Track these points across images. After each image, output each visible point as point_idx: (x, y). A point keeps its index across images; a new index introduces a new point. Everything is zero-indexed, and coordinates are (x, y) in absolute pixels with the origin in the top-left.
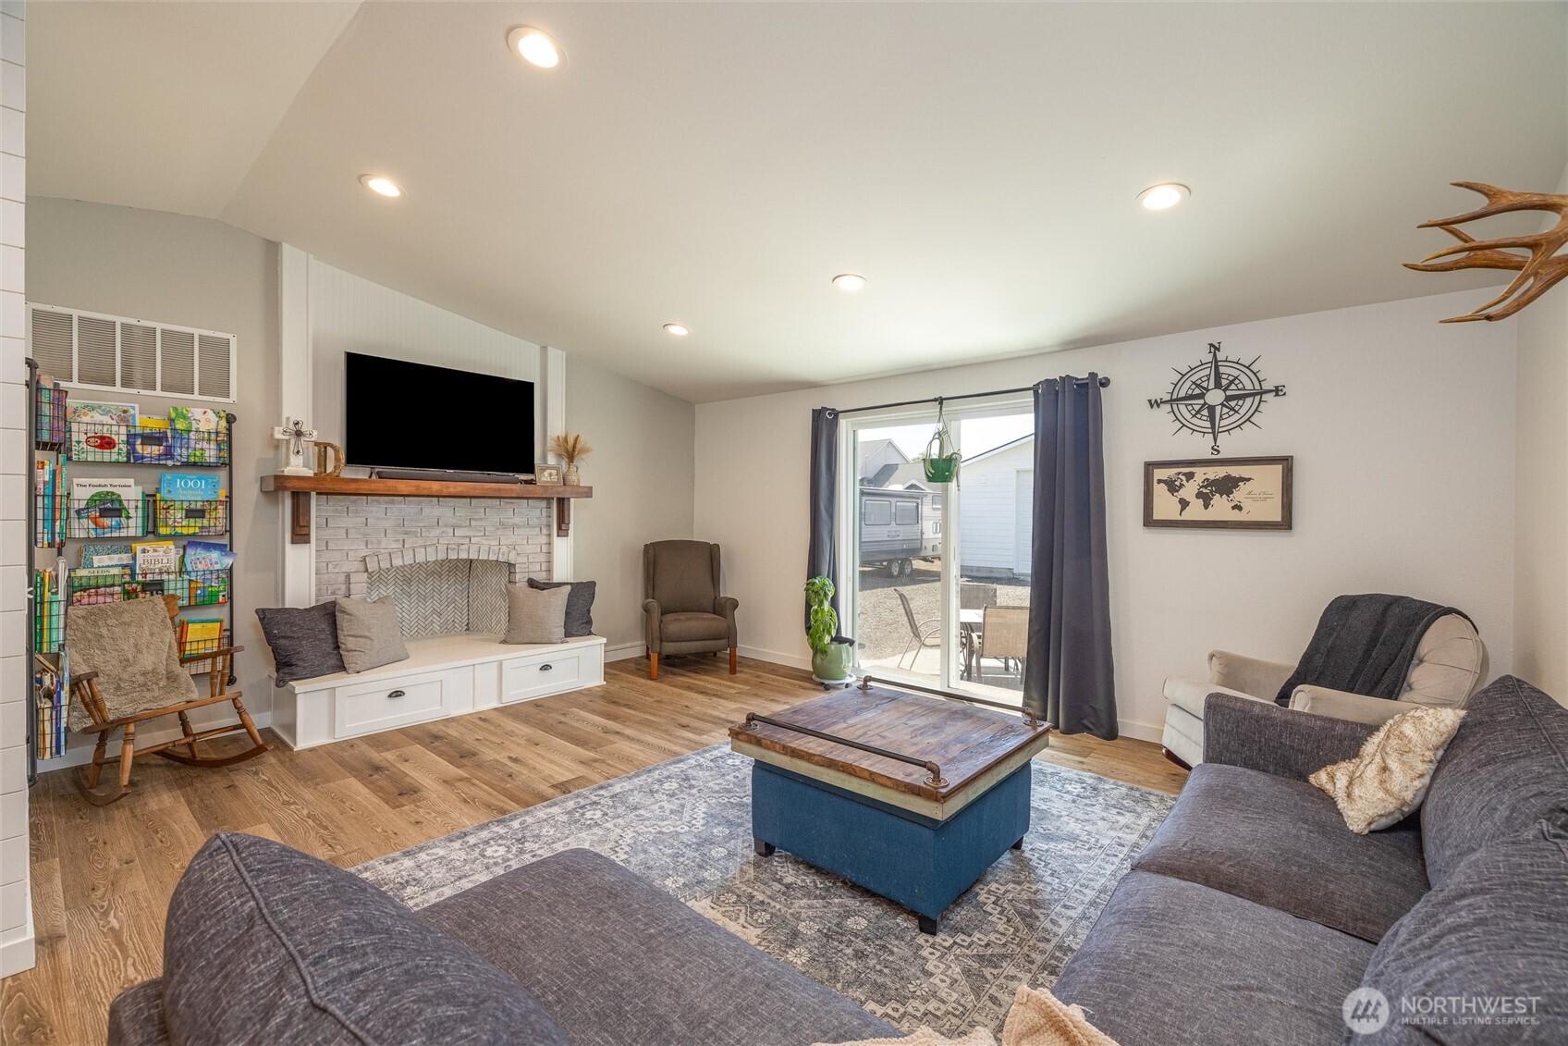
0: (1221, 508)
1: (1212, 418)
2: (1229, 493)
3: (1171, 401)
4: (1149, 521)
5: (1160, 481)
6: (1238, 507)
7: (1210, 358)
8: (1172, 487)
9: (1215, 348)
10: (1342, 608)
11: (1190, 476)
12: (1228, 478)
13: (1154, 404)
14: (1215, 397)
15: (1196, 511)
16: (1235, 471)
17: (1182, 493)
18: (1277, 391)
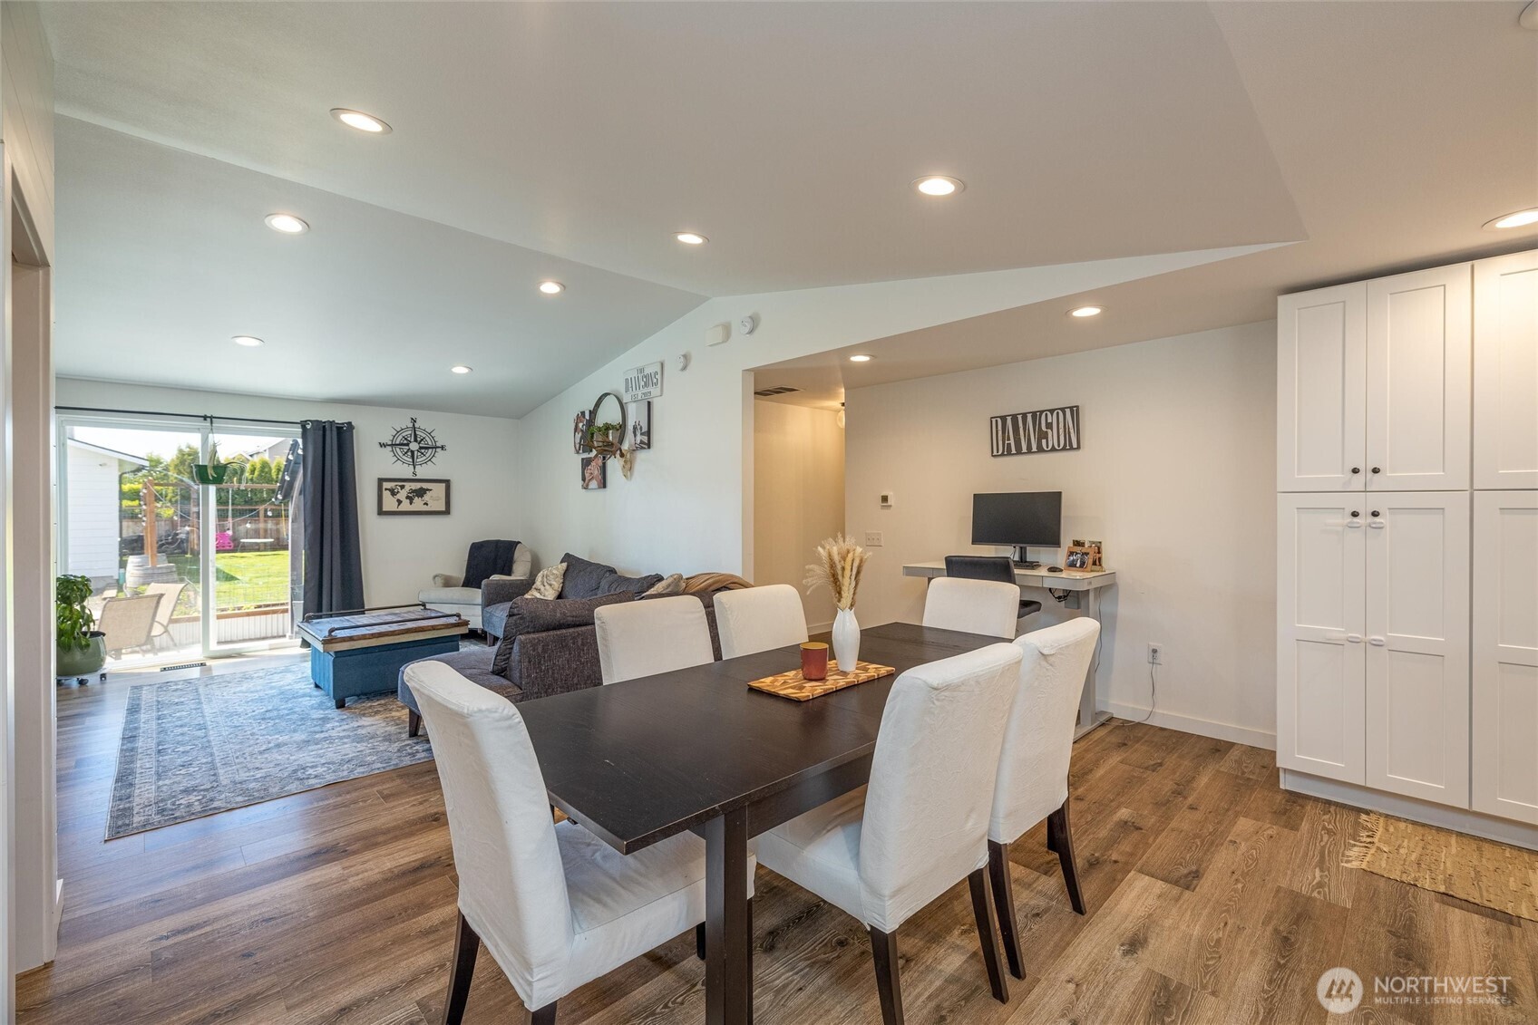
0: (418, 504)
1: (413, 457)
2: (422, 496)
3: (392, 445)
4: (381, 512)
5: (386, 489)
6: (426, 504)
7: (411, 425)
8: (393, 493)
9: (414, 421)
10: (476, 549)
11: (402, 487)
12: (421, 488)
13: (382, 445)
14: (414, 446)
15: (406, 506)
16: (425, 486)
17: (398, 496)
18: (442, 448)
